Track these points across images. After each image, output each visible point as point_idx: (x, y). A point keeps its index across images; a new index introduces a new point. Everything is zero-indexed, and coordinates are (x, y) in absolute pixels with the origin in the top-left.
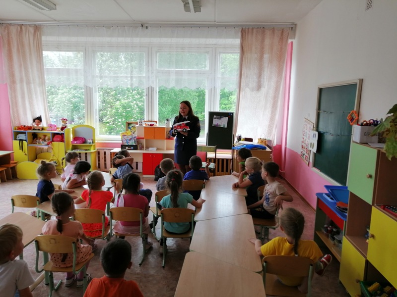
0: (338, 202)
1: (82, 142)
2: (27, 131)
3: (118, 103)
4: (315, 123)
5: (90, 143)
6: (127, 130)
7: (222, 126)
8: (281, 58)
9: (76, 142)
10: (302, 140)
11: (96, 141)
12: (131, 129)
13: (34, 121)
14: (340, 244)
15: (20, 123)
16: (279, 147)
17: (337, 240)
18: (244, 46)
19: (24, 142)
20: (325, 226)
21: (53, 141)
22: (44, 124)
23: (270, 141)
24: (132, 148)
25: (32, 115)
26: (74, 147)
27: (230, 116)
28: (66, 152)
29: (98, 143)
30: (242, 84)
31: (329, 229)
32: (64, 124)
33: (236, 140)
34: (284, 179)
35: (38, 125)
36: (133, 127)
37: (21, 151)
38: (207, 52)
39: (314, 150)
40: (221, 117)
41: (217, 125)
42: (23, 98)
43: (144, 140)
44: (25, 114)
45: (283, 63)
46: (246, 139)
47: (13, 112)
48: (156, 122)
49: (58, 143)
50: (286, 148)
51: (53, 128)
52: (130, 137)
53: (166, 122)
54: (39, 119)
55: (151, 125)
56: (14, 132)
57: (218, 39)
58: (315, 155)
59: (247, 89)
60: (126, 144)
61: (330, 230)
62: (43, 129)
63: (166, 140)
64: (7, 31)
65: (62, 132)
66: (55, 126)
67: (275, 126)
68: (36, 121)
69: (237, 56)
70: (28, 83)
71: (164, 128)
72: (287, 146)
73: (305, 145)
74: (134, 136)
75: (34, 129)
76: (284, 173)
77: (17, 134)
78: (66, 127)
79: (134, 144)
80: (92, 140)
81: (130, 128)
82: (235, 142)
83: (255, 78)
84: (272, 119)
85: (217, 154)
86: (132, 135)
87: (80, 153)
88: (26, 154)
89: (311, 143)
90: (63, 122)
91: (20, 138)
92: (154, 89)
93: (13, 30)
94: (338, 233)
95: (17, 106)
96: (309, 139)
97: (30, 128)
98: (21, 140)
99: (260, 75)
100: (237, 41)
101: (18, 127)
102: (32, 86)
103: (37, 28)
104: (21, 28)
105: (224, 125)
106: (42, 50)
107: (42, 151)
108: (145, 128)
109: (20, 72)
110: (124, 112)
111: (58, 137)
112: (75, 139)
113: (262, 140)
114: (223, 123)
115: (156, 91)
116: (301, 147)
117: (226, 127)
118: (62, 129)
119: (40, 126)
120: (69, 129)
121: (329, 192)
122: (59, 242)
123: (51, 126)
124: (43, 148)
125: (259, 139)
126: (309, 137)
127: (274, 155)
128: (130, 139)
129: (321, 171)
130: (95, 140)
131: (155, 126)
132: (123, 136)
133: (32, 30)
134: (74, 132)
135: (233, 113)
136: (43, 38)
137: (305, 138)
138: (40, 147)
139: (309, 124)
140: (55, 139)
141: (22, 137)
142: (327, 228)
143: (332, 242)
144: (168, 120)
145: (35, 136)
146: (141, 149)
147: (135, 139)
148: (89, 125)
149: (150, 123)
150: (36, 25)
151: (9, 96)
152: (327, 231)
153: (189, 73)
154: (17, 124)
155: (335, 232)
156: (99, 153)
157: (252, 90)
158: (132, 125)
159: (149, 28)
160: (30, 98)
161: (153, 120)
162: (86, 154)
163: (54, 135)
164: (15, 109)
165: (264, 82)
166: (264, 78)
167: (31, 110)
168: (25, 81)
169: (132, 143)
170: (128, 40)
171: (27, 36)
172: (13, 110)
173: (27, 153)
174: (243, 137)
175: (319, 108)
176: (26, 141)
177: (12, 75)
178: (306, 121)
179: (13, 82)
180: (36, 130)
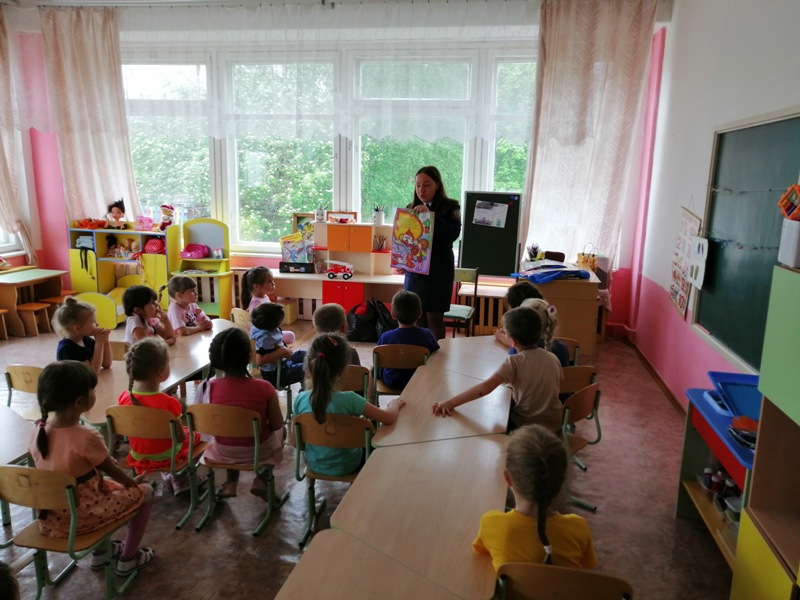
0: (737, 418)
1: (202, 255)
2: (94, 231)
3: (307, 177)
4: (703, 219)
5: (218, 257)
6: (295, 231)
7: (494, 225)
8: (634, 68)
9: (189, 255)
10: (675, 259)
11: (231, 254)
12: (302, 229)
13: (110, 209)
14: (736, 523)
15: (83, 214)
16: (626, 274)
17: (731, 510)
18: (547, 41)
19: (89, 252)
20: (707, 470)
21: (144, 251)
22: (129, 217)
23: (605, 260)
24: (303, 269)
25: (106, 198)
26: (188, 266)
27: (513, 203)
28: (169, 276)
29: (235, 257)
30: (541, 130)
31: (714, 479)
32: (166, 217)
33: (526, 256)
34: (634, 347)
35: (117, 218)
36: (307, 224)
37: (84, 270)
38: (468, 60)
39: (698, 283)
40: (492, 205)
41: (484, 222)
42: (87, 161)
43: (328, 252)
44: (93, 195)
45: (640, 78)
46: (550, 255)
47: (69, 191)
48: (355, 214)
49: (153, 255)
50: (640, 277)
51: (146, 224)
52: (300, 246)
53: (374, 213)
54: (119, 206)
55: (342, 221)
56: (71, 232)
57: (489, 28)
58: (701, 294)
59: (553, 141)
60: (291, 261)
61: (717, 483)
62: (126, 226)
63: (373, 255)
64: (51, 22)
65: (162, 233)
66: (150, 221)
67: (616, 226)
68: (114, 209)
69: (532, 67)
70: (96, 131)
71: (369, 228)
72: (644, 273)
73: (679, 271)
74: (308, 243)
75: (110, 227)
76: (634, 333)
77: (76, 235)
78: (170, 223)
79: (307, 262)
80: (223, 251)
81: (301, 227)
82: (523, 260)
83: (571, 116)
84: (610, 209)
85: (479, 287)
86: (303, 242)
87: (199, 279)
88: (93, 278)
89: (693, 267)
90: (165, 212)
91: (82, 245)
92: (351, 142)
93: (65, 20)
94: (736, 492)
95: (76, 180)
96: (689, 257)
97: (101, 225)
98: (84, 249)
99: (583, 110)
100: (532, 32)
101: (79, 222)
102: (104, 137)
103: (109, 13)
104: (79, 15)
105: (499, 222)
106: (120, 64)
107: (125, 271)
108: (329, 226)
109: (80, 108)
110: (321, 197)
111: (153, 244)
112: (190, 248)
113: (586, 259)
114: (497, 216)
115: (357, 147)
116: (671, 275)
117: (503, 226)
118: (163, 227)
119: (121, 220)
120: (177, 227)
121: (718, 387)
122: (36, 484)
123: (141, 221)
124: (128, 266)
125: (579, 255)
126: (689, 250)
127: (613, 292)
128: (300, 251)
129: (711, 334)
130: (228, 252)
131: (349, 223)
132: (284, 243)
133: (98, 18)
134: (188, 233)
135: (519, 196)
136: (123, 36)
137: (681, 254)
138: (122, 263)
139: (691, 220)
140: (148, 247)
141: (85, 241)
142: (710, 475)
143: (719, 514)
144: (377, 210)
145: (112, 241)
146: (321, 272)
147: (310, 250)
148: (220, 219)
149: (339, 217)
150: (105, 8)
151: (61, 159)
152: (711, 485)
153: (423, 106)
154: (78, 216)
155: (728, 487)
156: (236, 277)
157: (565, 142)
158: (305, 221)
159: (337, 6)
160: (102, 162)
161: (349, 211)
162: (211, 279)
163: (147, 238)
164: (73, 186)
165: (592, 124)
166: (592, 116)
167: (103, 186)
168: (89, 126)
169: (303, 258)
170: (292, 35)
171: (91, 32)
172: (68, 186)
173: (95, 276)
174: (543, 249)
175: (715, 182)
176: (93, 250)
177: (64, 114)
178: (684, 215)
179: (68, 129)
180: (113, 228)
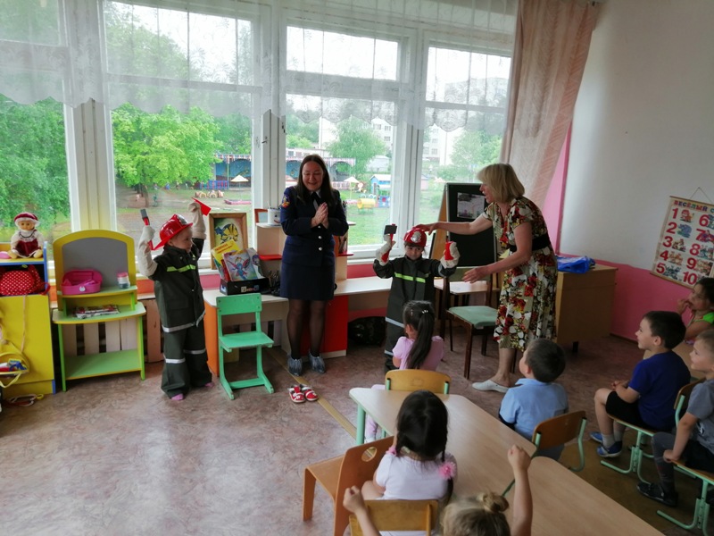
1: (96, 287)
5: (125, 286)
9: (83, 289)
12: (222, 234)
24: (257, 287)
32: (25, 232)
36: (228, 226)
41: (466, 215)
49: (21, 298)
52: (244, 258)
60: (240, 278)
73: (679, 253)
74: (251, 251)
79: (260, 277)
80: (129, 276)
81: (221, 232)
83: (534, 109)
86: (243, 251)
90: (24, 225)
99: (542, 104)
111: (18, 279)
114: (476, 209)
128: (247, 264)
130: (135, 277)
134: (62, 254)
147: (258, 261)
157: (526, 134)
158: (226, 223)
163: (5, 271)
169: (254, 273)
